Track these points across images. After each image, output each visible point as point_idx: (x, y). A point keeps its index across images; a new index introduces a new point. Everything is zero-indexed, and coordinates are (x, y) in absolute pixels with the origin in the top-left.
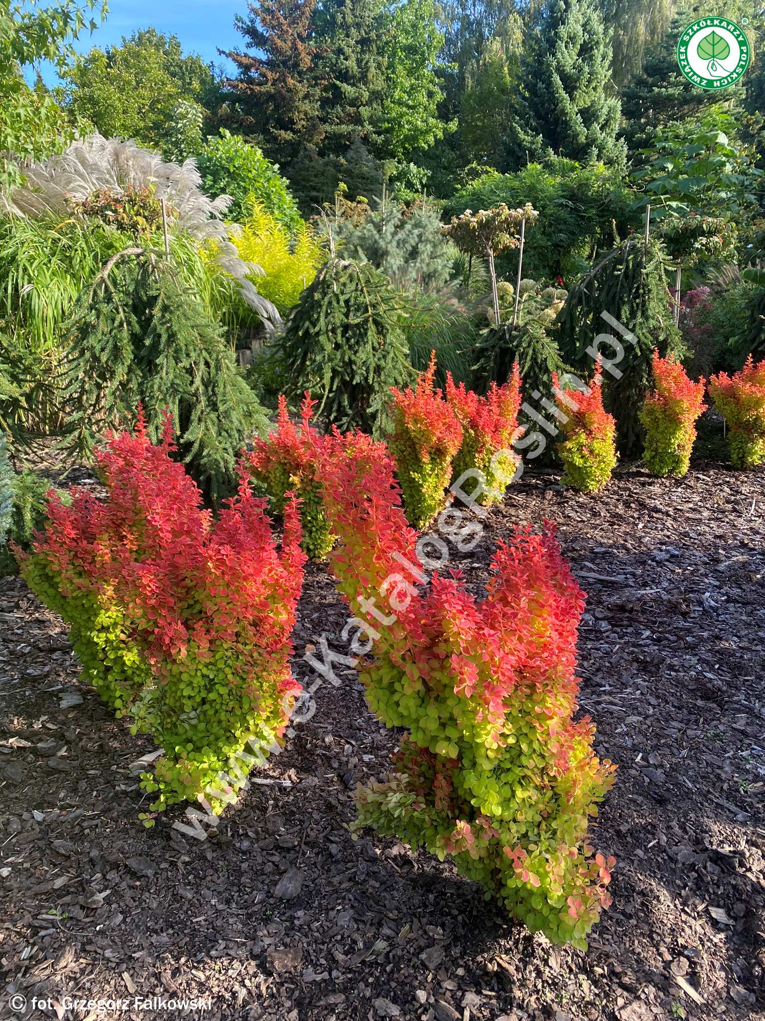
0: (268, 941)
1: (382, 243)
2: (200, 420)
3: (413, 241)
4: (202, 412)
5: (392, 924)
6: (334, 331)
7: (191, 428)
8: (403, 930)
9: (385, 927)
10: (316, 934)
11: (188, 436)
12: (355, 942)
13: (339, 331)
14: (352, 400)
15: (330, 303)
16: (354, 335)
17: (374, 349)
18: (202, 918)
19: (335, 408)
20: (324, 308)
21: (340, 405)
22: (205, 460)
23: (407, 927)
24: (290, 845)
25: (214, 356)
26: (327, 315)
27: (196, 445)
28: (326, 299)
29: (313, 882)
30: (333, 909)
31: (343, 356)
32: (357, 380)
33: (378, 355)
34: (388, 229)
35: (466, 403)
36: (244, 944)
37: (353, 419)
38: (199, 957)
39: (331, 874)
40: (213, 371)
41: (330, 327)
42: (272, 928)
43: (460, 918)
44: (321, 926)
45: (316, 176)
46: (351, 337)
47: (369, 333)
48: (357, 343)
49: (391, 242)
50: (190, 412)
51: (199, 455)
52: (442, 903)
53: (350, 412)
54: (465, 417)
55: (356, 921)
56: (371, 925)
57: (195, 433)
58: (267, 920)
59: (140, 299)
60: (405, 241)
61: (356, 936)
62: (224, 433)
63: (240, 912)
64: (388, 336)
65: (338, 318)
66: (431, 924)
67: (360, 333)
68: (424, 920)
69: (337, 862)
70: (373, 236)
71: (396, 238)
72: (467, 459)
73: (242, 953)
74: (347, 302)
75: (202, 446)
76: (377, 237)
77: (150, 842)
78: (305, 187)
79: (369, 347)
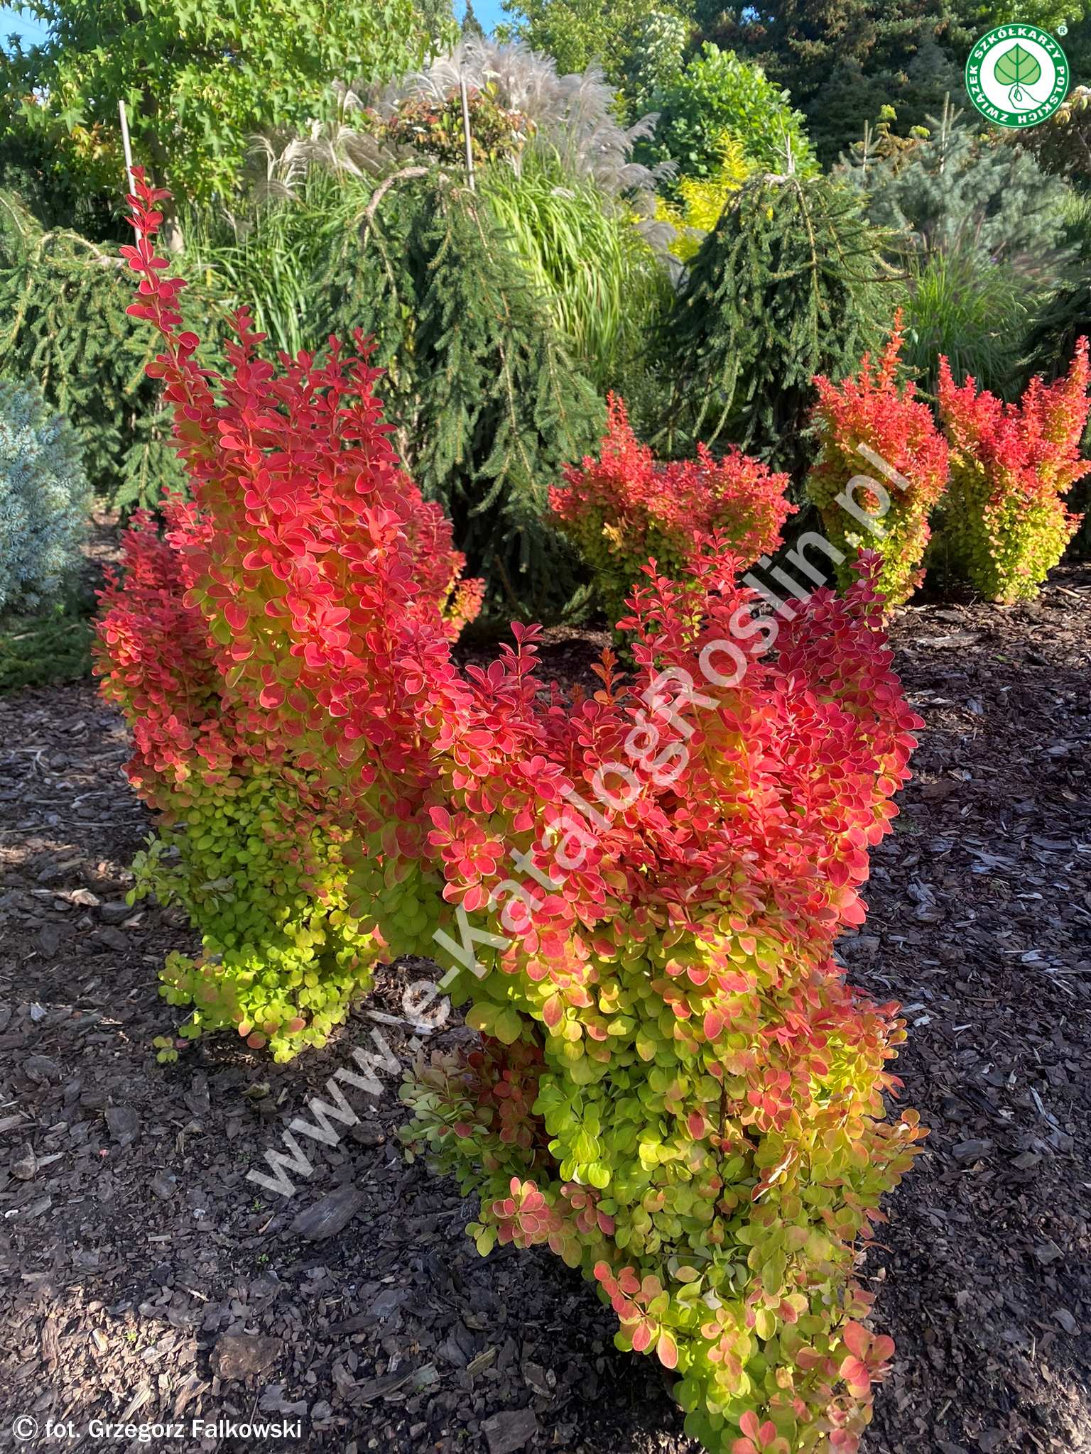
0: (239, 1309)
1: (935, 193)
2: (506, 443)
3: (991, 188)
4: (511, 431)
5: (465, 1339)
6: (748, 296)
7: (492, 456)
8: (480, 1358)
9: (450, 1340)
10: (323, 1321)
11: (486, 470)
12: (385, 1356)
13: (757, 298)
14: (783, 417)
15: (744, 248)
16: (786, 300)
17: (822, 325)
18: (167, 1237)
19: (751, 429)
20: (733, 257)
21: (759, 427)
22: (511, 508)
23: (490, 1353)
24: (368, 1140)
25: (536, 339)
26: (738, 267)
27: (498, 485)
28: (738, 240)
29: (375, 1216)
30: (376, 1279)
31: (763, 337)
32: (789, 381)
33: (830, 336)
34: (949, 168)
35: (974, 412)
36: (201, 1304)
37: (780, 450)
38: (120, 1309)
39: (411, 1209)
40: (533, 366)
41: (743, 289)
42: (259, 1288)
43: (600, 1363)
44: (339, 1306)
45: (855, 107)
46: (780, 307)
47: (812, 298)
48: (791, 316)
49: (951, 190)
50: (494, 431)
51: (501, 500)
52: (586, 1320)
53: (776, 437)
54: (970, 439)
55: (405, 1314)
56: (430, 1329)
57: (496, 466)
58: (257, 1270)
59: (419, 247)
60: (976, 188)
61: (391, 1344)
62: (547, 468)
63: (228, 1243)
64: (849, 303)
65: (757, 273)
66: (538, 1361)
67: (798, 301)
68: (529, 1348)
69: (431, 1190)
70: (920, 183)
71: (962, 182)
72: (971, 517)
73: (188, 1321)
74: (775, 245)
75: (507, 487)
76: (928, 183)
77: (164, 1086)
78: (836, 127)
79: (811, 323)
